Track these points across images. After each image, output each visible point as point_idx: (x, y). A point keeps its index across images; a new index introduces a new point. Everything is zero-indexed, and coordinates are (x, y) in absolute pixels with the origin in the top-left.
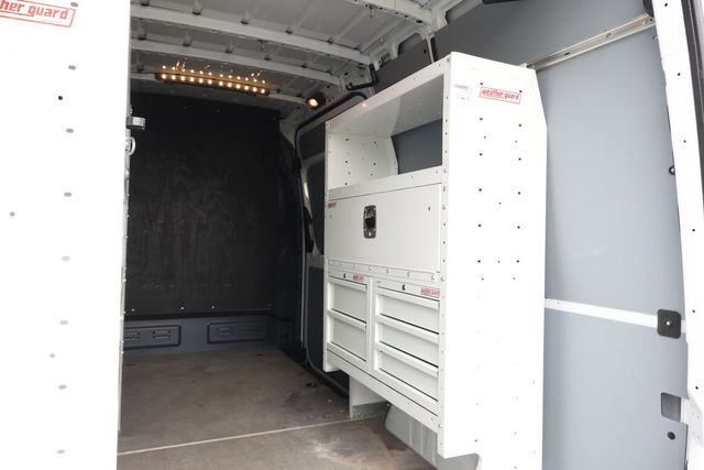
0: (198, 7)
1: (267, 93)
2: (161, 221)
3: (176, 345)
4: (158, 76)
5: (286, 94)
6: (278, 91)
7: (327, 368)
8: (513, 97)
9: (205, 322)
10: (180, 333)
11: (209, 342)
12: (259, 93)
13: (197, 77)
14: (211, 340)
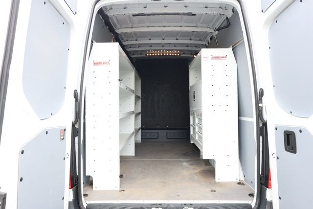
0: (150, 38)
1: (180, 55)
2: (151, 99)
3: (157, 138)
4: (146, 55)
5: (187, 54)
6: (184, 54)
7: (192, 142)
8: (224, 58)
9: (166, 131)
10: (158, 135)
11: (167, 138)
12: (177, 55)
13: (157, 54)
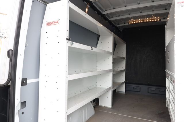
1: (160, 20)
2: (134, 59)
3: (140, 92)
4: (128, 23)
9: (147, 87)
10: (140, 89)
12: (157, 21)
14: (149, 92)
